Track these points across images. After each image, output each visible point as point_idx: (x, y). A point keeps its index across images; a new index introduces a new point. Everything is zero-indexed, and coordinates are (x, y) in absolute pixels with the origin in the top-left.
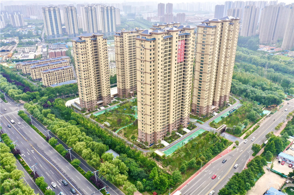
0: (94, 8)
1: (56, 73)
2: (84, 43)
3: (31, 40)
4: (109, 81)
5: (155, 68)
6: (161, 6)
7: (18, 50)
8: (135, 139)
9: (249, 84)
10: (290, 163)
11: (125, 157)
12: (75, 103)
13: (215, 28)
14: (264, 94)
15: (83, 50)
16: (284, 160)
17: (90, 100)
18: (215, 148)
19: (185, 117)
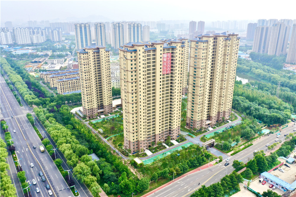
0: (122, 25)
1: (69, 83)
2: (86, 54)
3: (62, 53)
4: (111, 91)
5: (137, 78)
6: (193, 24)
7: (48, 61)
8: (121, 146)
9: (256, 102)
10: (271, 183)
11: (103, 161)
12: (80, 111)
13: (206, 43)
14: (268, 113)
15: (85, 61)
16: (266, 180)
17: (91, 107)
18: (194, 161)
19: (174, 129)
